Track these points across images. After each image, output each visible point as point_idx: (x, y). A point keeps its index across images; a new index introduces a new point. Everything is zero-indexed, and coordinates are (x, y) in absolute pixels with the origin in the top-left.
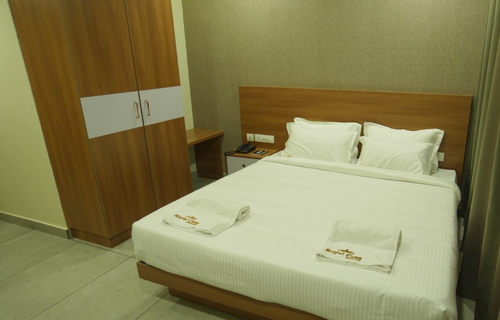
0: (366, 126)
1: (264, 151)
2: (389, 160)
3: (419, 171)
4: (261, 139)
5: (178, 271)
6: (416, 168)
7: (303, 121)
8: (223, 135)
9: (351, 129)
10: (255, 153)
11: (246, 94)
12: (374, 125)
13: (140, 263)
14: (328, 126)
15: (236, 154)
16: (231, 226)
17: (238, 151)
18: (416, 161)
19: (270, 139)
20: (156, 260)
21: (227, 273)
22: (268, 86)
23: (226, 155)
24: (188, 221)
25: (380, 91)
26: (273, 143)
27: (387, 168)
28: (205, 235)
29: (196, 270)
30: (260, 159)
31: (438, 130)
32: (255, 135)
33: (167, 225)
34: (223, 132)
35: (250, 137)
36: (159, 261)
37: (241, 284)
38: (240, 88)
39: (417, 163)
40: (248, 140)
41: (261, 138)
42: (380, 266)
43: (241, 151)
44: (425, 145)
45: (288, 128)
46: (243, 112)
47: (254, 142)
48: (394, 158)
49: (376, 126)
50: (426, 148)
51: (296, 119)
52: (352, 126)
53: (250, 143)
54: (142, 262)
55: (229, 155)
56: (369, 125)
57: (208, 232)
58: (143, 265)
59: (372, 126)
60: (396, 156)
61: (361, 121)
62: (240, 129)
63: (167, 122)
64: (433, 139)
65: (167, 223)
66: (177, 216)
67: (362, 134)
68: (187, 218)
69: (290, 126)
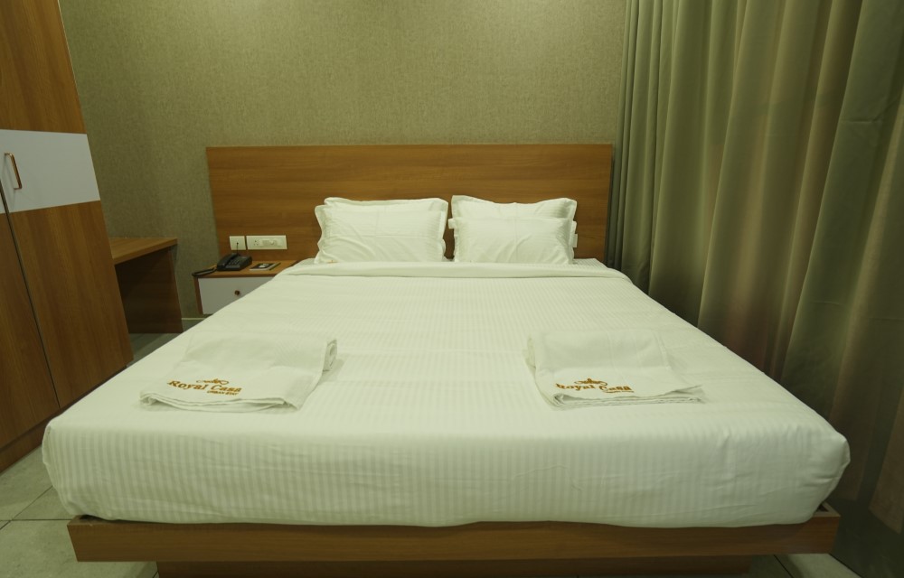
0: (455, 202)
1: (271, 265)
2: (513, 248)
3: (563, 260)
4: (261, 244)
5: (210, 512)
6: (556, 255)
7: (343, 202)
8: (176, 245)
9: (431, 208)
10: (257, 267)
11: (221, 161)
12: (466, 200)
13: (79, 523)
14: (390, 206)
15: (216, 273)
16: (318, 384)
17: (220, 268)
18: (555, 245)
19: (279, 241)
20: (139, 501)
21: (357, 485)
22: (265, 145)
23: (197, 276)
24: (208, 388)
25: (471, 143)
26: (285, 248)
27: (510, 262)
28: (273, 410)
29: (266, 497)
30: (273, 275)
31: (568, 200)
32: (248, 237)
33: (157, 407)
34: (176, 240)
35: (236, 242)
36: (148, 501)
37: (398, 502)
38: (209, 150)
39: (557, 247)
40: (233, 247)
41: (258, 242)
42: (677, 392)
43: (227, 267)
44: (559, 222)
45: (318, 215)
46: (218, 196)
47: (247, 252)
48: (521, 243)
49: (470, 200)
50: (562, 224)
51: (329, 200)
52: (433, 204)
53: (238, 253)
54: (86, 517)
55: (203, 276)
56: (460, 200)
57: (282, 403)
58: (91, 524)
59: (464, 202)
60: (524, 241)
61: (446, 195)
62: (213, 230)
63: (64, 210)
64: (563, 213)
65: (157, 402)
66: (174, 384)
67: (450, 215)
68: (203, 384)
69: (322, 212)
